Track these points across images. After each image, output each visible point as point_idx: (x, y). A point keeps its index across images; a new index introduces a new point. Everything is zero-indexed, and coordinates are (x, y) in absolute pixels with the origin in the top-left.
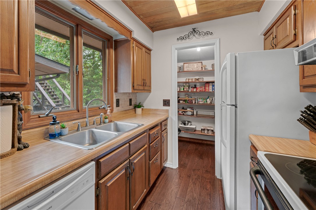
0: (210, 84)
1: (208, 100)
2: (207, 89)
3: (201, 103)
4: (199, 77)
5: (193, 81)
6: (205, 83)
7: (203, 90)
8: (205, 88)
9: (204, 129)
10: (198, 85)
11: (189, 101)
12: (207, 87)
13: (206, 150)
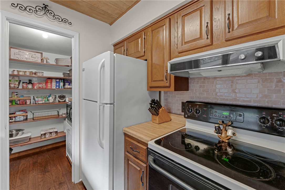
0: (53, 80)
1: (50, 98)
2: (48, 85)
3: (41, 102)
4: (37, 70)
5: (27, 74)
6: (45, 79)
7: (43, 86)
8: (46, 85)
9: (45, 134)
10: (34, 80)
11: (20, 101)
12: (50, 84)
13: (49, 157)
